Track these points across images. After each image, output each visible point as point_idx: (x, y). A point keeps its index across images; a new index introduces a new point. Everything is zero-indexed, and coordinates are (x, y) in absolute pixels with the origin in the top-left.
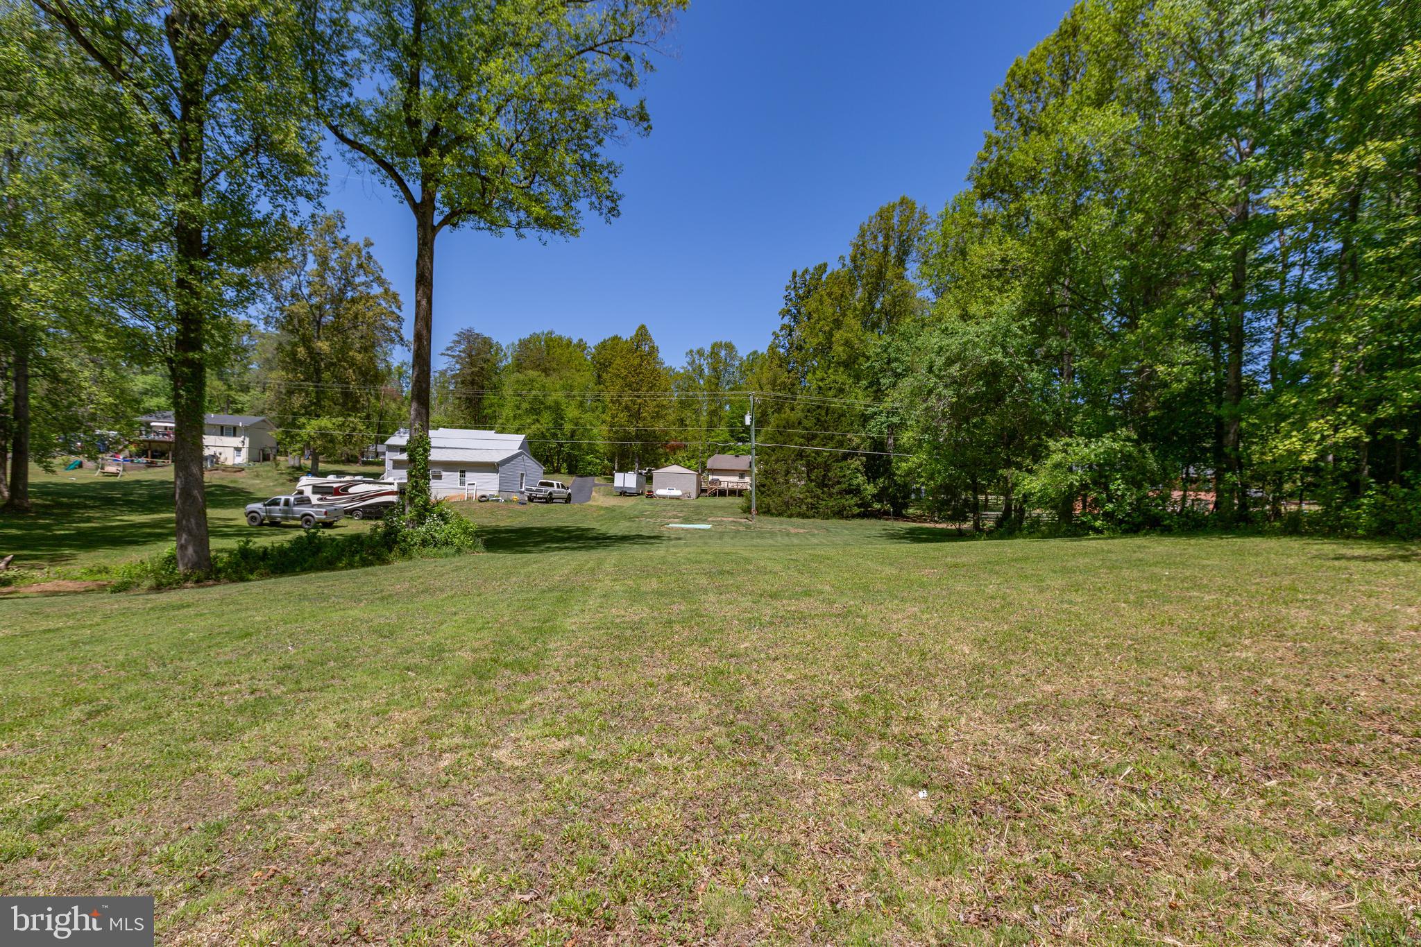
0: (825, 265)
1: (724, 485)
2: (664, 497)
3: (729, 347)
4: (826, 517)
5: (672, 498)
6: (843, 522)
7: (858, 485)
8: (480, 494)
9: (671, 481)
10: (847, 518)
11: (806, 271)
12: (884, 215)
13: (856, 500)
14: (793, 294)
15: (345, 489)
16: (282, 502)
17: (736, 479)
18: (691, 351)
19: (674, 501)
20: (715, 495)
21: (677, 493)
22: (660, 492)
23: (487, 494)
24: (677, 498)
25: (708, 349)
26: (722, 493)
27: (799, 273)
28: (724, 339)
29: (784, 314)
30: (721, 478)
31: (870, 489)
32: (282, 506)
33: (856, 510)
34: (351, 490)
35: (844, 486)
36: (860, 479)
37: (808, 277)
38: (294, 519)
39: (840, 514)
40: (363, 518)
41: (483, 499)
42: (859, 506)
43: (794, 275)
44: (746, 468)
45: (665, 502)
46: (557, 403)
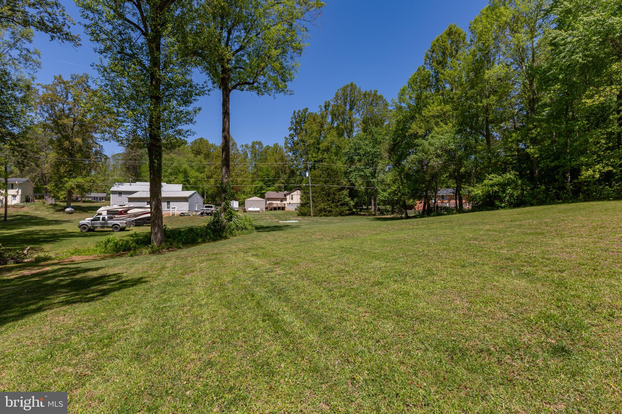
0: (307, 109)
1: (275, 206)
2: (252, 211)
3: (260, 143)
4: (336, 215)
5: (256, 212)
6: (343, 217)
7: (347, 202)
8: (179, 213)
9: (254, 204)
10: (343, 216)
11: (299, 111)
12: (344, 89)
13: (347, 208)
14: (294, 121)
15: (126, 212)
16: (101, 219)
17: (279, 202)
18: (242, 145)
19: (257, 213)
20: (271, 210)
21: (258, 209)
22: (250, 209)
23: (184, 212)
24: (258, 212)
25: (250, 144)
26: (275, 209)
27: (297, 112)
28: (258, 140)
29: (291, 129)
30: (274, 202)
31: (352, 203)
32: (101, 221)
33: (348, 212)
34: (129, 212)
35: (342, 202)
36: (348, 199)
37: (300, 114)
38: (108, 227)
39: (341, 214)
40: (136, 226)
41: (182, 215)
42: (349, 210)
43: (294, 113)
44: (283, 197)
45: (252, 213)
46: (185, 169)
